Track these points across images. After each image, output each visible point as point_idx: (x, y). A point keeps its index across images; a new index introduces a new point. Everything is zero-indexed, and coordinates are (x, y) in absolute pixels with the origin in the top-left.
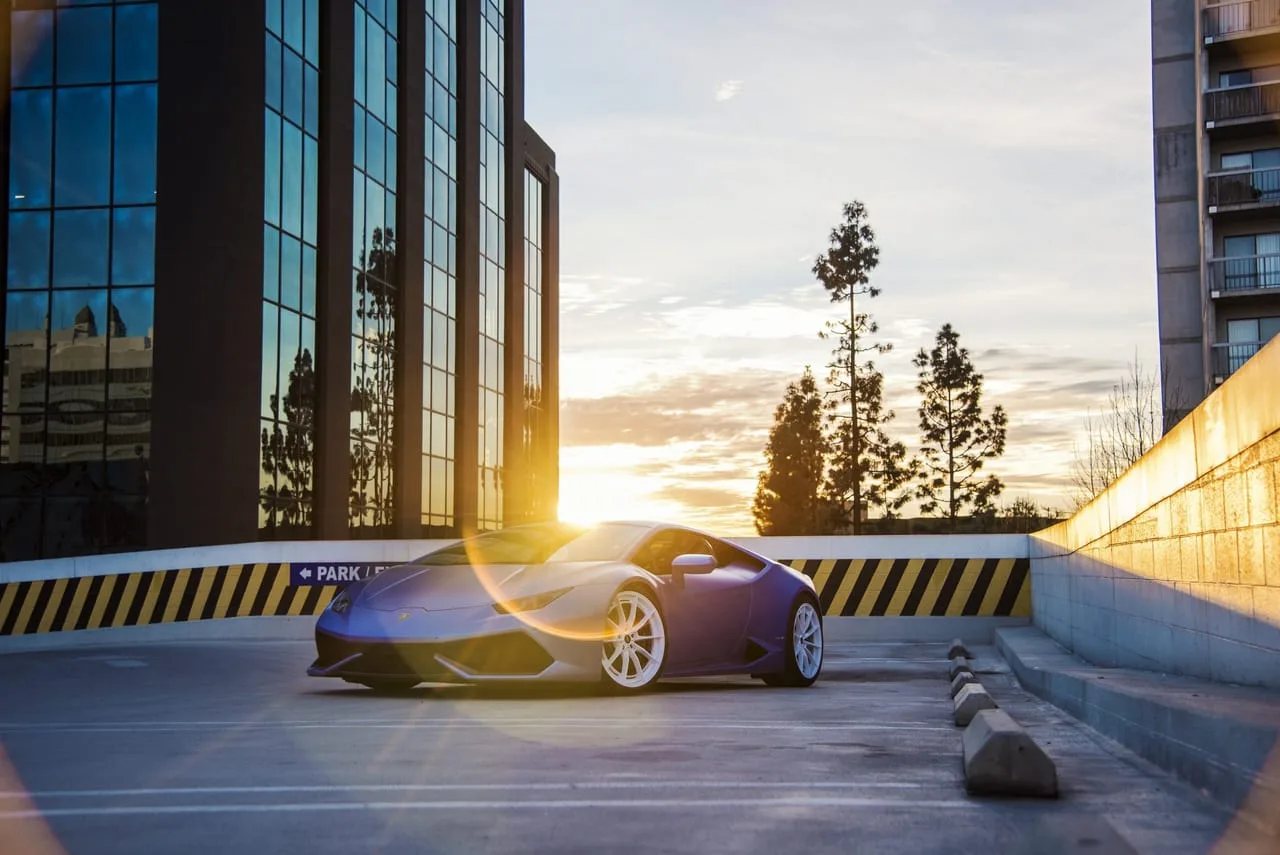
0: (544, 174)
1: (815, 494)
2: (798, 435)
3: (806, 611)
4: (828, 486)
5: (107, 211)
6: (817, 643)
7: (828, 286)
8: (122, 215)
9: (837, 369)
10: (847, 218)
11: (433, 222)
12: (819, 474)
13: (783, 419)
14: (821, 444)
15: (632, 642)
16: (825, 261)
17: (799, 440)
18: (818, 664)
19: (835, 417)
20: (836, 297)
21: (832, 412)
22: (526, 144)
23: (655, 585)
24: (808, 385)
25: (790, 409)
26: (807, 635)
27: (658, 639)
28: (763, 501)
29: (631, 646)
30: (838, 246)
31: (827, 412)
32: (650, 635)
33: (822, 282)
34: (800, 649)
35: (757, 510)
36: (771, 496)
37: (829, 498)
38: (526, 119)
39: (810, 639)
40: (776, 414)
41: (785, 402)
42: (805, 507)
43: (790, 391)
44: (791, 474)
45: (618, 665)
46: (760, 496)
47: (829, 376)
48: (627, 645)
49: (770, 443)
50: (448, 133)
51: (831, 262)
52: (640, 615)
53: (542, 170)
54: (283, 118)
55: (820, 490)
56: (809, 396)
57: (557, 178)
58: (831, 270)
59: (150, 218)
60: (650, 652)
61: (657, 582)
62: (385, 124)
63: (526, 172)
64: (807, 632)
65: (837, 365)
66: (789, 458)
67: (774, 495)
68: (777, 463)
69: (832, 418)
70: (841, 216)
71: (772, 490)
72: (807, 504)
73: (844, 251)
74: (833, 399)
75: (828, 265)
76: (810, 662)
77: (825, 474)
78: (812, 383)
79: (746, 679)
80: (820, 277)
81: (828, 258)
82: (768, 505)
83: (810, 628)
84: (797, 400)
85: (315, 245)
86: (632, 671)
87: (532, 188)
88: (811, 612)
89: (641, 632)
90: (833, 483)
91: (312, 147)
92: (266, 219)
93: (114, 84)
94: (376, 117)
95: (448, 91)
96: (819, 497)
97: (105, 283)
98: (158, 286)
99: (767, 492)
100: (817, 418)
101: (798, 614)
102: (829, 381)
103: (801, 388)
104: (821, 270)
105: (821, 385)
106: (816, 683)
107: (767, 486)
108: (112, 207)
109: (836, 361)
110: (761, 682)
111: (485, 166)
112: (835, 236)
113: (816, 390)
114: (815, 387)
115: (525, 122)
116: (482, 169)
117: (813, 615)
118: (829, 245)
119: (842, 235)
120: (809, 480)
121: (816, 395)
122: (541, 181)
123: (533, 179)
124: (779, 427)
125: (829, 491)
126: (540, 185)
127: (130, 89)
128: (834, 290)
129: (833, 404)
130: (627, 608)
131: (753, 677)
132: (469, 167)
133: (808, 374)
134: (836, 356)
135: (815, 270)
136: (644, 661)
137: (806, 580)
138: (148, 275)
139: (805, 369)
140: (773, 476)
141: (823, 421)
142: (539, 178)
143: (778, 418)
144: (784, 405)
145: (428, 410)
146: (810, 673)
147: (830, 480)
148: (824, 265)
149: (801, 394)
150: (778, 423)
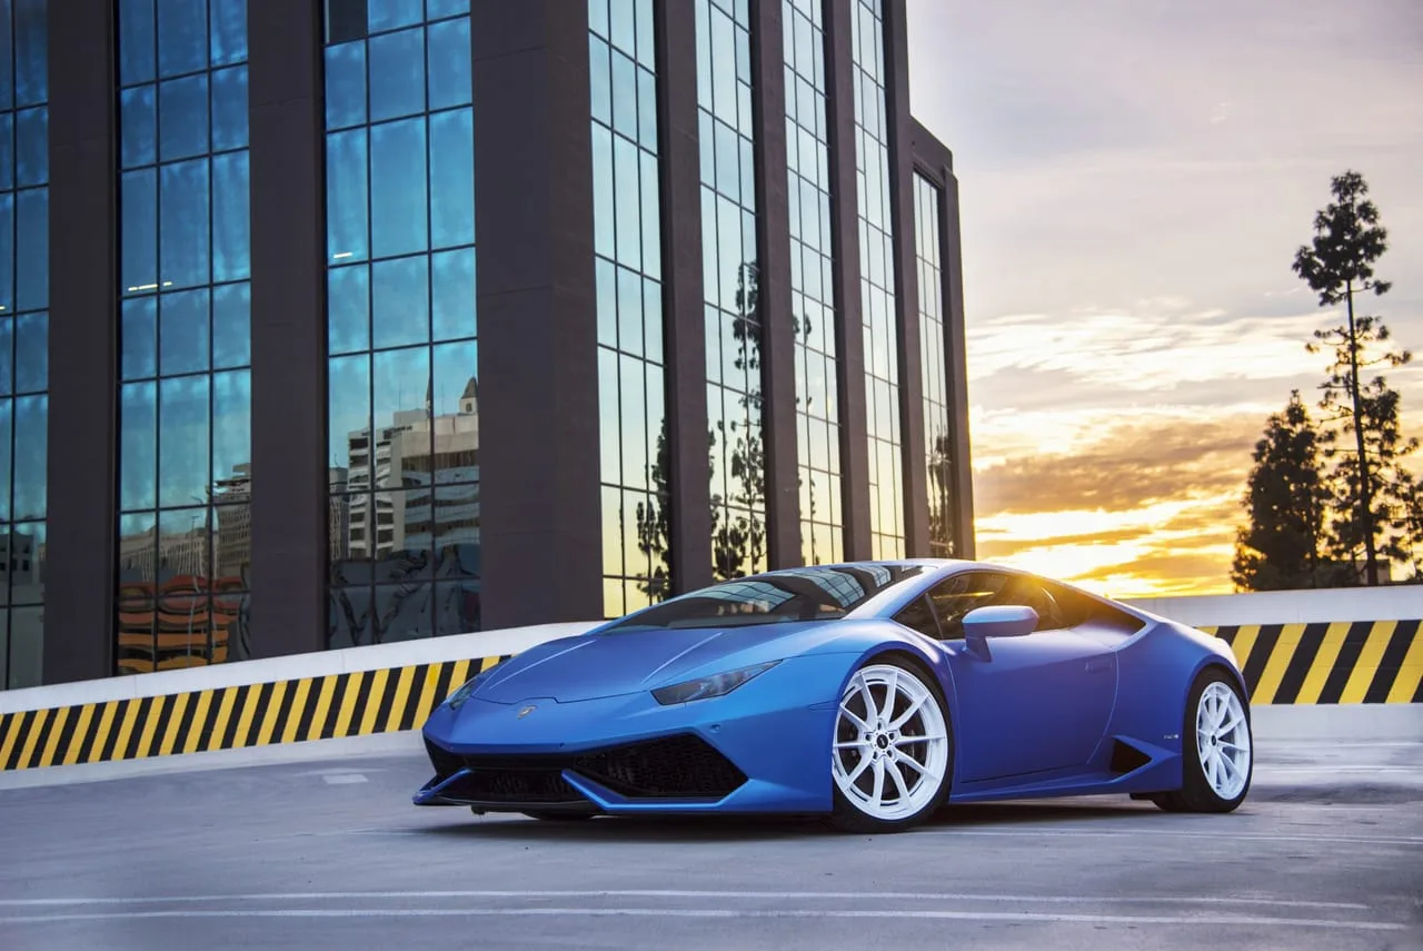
0: (940, 179)
1: (1314, 552)
2: (1286, 478)
3: (1217, 695)
4: (1331, 542)
5: (426, 257)
6: (1241, 743)
7: (1315, 285)
8: (441, 260)
9: (1333, 390)
10: (1337, 195)
11: (802, 243)
12: (1318, 527)
13: (1264, 459)
14: (1319, 488)
15: (891, 746)
16: (1311, 254)
17: (1288, 484)
18: (1245, 778)
19: (1335, 450)
20: (1327, 299)
21: (1329, 446)
22: (914, 143)
23: (935, 657)
24: (1296, 414)
25: (1273, 445)
26: (1223, 732)
27: (937, 740)
28: (1244, 563)
29: (889, 753)
30: (1326, 232)
31: (1323, 447)
32: (924, 734)
33: (1307, 281)
34: (1211, 754)
35: (1237, 575)
36: (1254, 558)
37: (1334, 558)
38: (913, 113)
39: (1229, 737)
40: (1254, 455)
41: (1265, 437)
42: (1302, 569)
43: (1272, 423)
44: (1279, 528)
45: (866, 782)
46: (1240, 558)
47: (1322, 398)
48: (881, 752)
49: (1250, 490)
50: (816, 137)
51: (1318, 254)
52: (902, 702)
53: (935, 173)
54: (613, 132)
55: (1322, 548)
56: (1299, 428)
57: (956, 181)
58: (1319, 265)
59: (469, 260)
60: (923, 763)
61: (939, 651)
62: (737, 131)
63: (916, 177)
64: (1221, 727)
65: (1333, 384)
66: (1275, 507)
67: (1259, 555)
68: (1257, 515)
69: (1330, 454)
70: (1330, 194)
71: (1257, 548)
72: (1304, 566)
73: (1336, 238)
74: (1330, 429)
75: (1315, 258)
76: (1229, 774)
77: (1327, 526)
78: (1302, 412)
79: (1122, 800)
80: (1303, 275)
81: (1313, 249)
82: (1251, 568)
83: (1227, 720)
84: (1281, 435)
85: (659, 278)
86: (891, 793)
87: (924, 197)
88: (1228, 695)
89: (905, 730)
90: (1337, 538)
91: (650, 165)
92: (597, 251)
93: (427, 114)
94: (726, 124)
95: (813, 86)
96: (1320, 555)
97: (426, 340)
98: (482, 338)
99: (1249, 552)
100: (1311, 456)
101: (1203, 700)
102: (1323, 405)
103: (1287, 419)
104: (1304, 265)
105: (1313, 411)
106: (1243, 806)
107: (1249, 543)
108: (430, 253)
109: (1331, 380)
110: (1150, 804)
111: (864, 173)
112: (1321, 221)
113: (1308, 420)
114: (1306, 415)
115: (913, 118)
116: (860, 177)
117: (1231, 701)
118: (1315, 233)
119: (1331, 218)
120: (1305, 534)
121: (1308, 426)
122: (936, 187)
123: (925, 185)
124: (1260, 470)
125: (1335, 547)
126: (934, 192)
127: (443, 116)
128: (1324, 290)
129: (1331, 436)
130: (879, 692)
131: (1134, 797)
132: (843, 175)
133: (1295, 401)
134: (1332, 373)
135: (1296, 266)
136: (912, 777)
137: (1220, 647)
138: (470, 327)
139: (1292, 395)
140: (1256, 531)
141: (1319, 459)
142: (932, 183)
143: (1258, 457)
144: (1265, 442)
145: (805, 467)
146: (1229, 791)
147: (1331, 533)
148: (1310, 258)
149: (1287, 426)
150: (1258, 464)
